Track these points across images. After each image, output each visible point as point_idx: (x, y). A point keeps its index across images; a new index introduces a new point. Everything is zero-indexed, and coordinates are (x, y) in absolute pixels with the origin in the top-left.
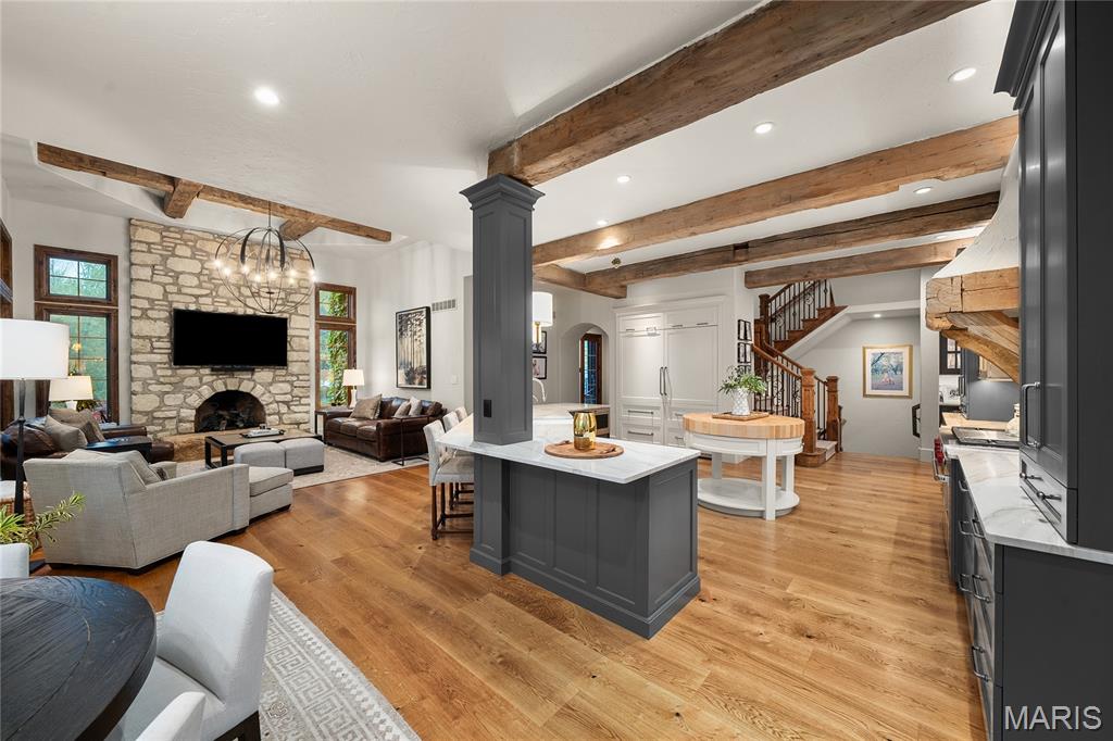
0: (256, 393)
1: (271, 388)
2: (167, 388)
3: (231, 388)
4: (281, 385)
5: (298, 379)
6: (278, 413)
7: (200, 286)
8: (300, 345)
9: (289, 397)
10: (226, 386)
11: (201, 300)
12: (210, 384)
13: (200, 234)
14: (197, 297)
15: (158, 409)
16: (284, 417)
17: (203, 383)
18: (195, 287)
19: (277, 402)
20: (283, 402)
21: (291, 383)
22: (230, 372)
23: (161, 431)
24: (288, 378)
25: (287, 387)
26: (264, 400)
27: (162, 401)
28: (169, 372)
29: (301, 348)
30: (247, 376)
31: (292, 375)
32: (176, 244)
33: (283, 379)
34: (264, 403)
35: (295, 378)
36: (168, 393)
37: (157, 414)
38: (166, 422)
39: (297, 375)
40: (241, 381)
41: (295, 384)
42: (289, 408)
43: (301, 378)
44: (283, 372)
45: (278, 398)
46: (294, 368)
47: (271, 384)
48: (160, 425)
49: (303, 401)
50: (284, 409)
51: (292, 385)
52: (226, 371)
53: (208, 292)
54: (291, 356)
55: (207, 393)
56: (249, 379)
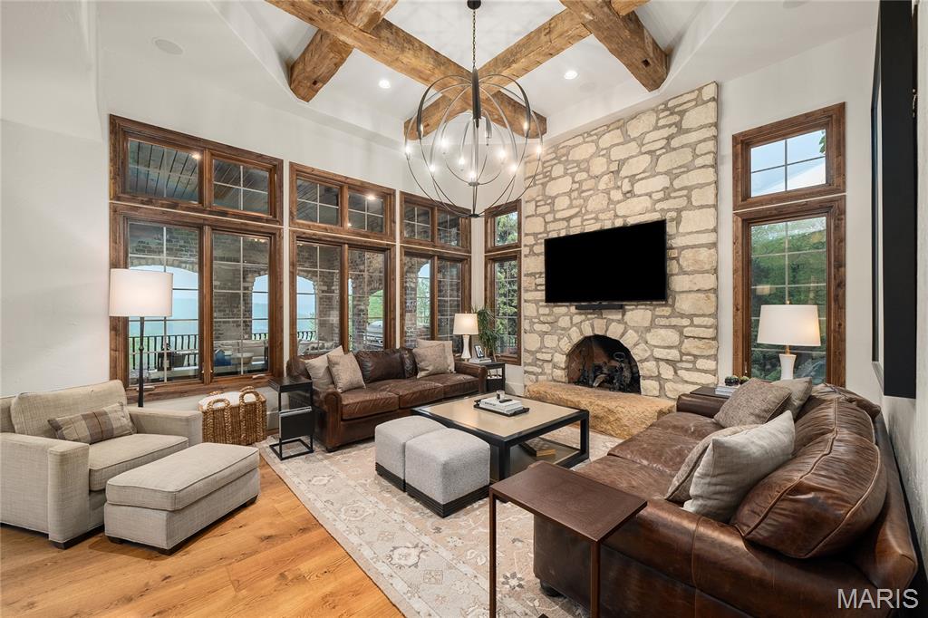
0: (627, 341)
1: (649, 337)
2: (545, 328)
3: (599, 332)
4: (662, 331)
5: (692, 325)
6: (658, 378)
7: (571, 207)
8: (696, 262)
9: (674, 355)
10: (593, 330)
11: (573, 222)
12: (579, 325)
13: (570, 143)
14: (568, 219)
15: (539, 350)
16: (668, 386)
17: (574, 324)
18: (568, 208)
19: (657, 360)
20: (667, 361)
21: (680, 329)
22: (598, 310)
23: (541, 374)
24: (674, 321)
25: (673, 337)
26: (637, 353)
27: (542, 341)
28: (547, 311)
29: (696, 268)
30: (616, 316)
31: (682, 316)
32: (552, 166)
33: (664, 322)
34: (637, 358)
35: (686, 322)
36: (546, 333)
37: (539, 356)
38: (545, 364)
39: (691, 317)
40: (610, 321)
41: (687, 332)
42: (676, 373)
43: (697, 321)
44: (666, 311)
45: (659, 353)
46: (684, 304)
47: (648, 330)
48: (540, 367)
49: (701, 363)
50: (667, 372)
51: (681, 333)
52: (594, 309)
53: (577, 210)
54: (678, 283)
55: (576, 338)
56: (619, 322)
